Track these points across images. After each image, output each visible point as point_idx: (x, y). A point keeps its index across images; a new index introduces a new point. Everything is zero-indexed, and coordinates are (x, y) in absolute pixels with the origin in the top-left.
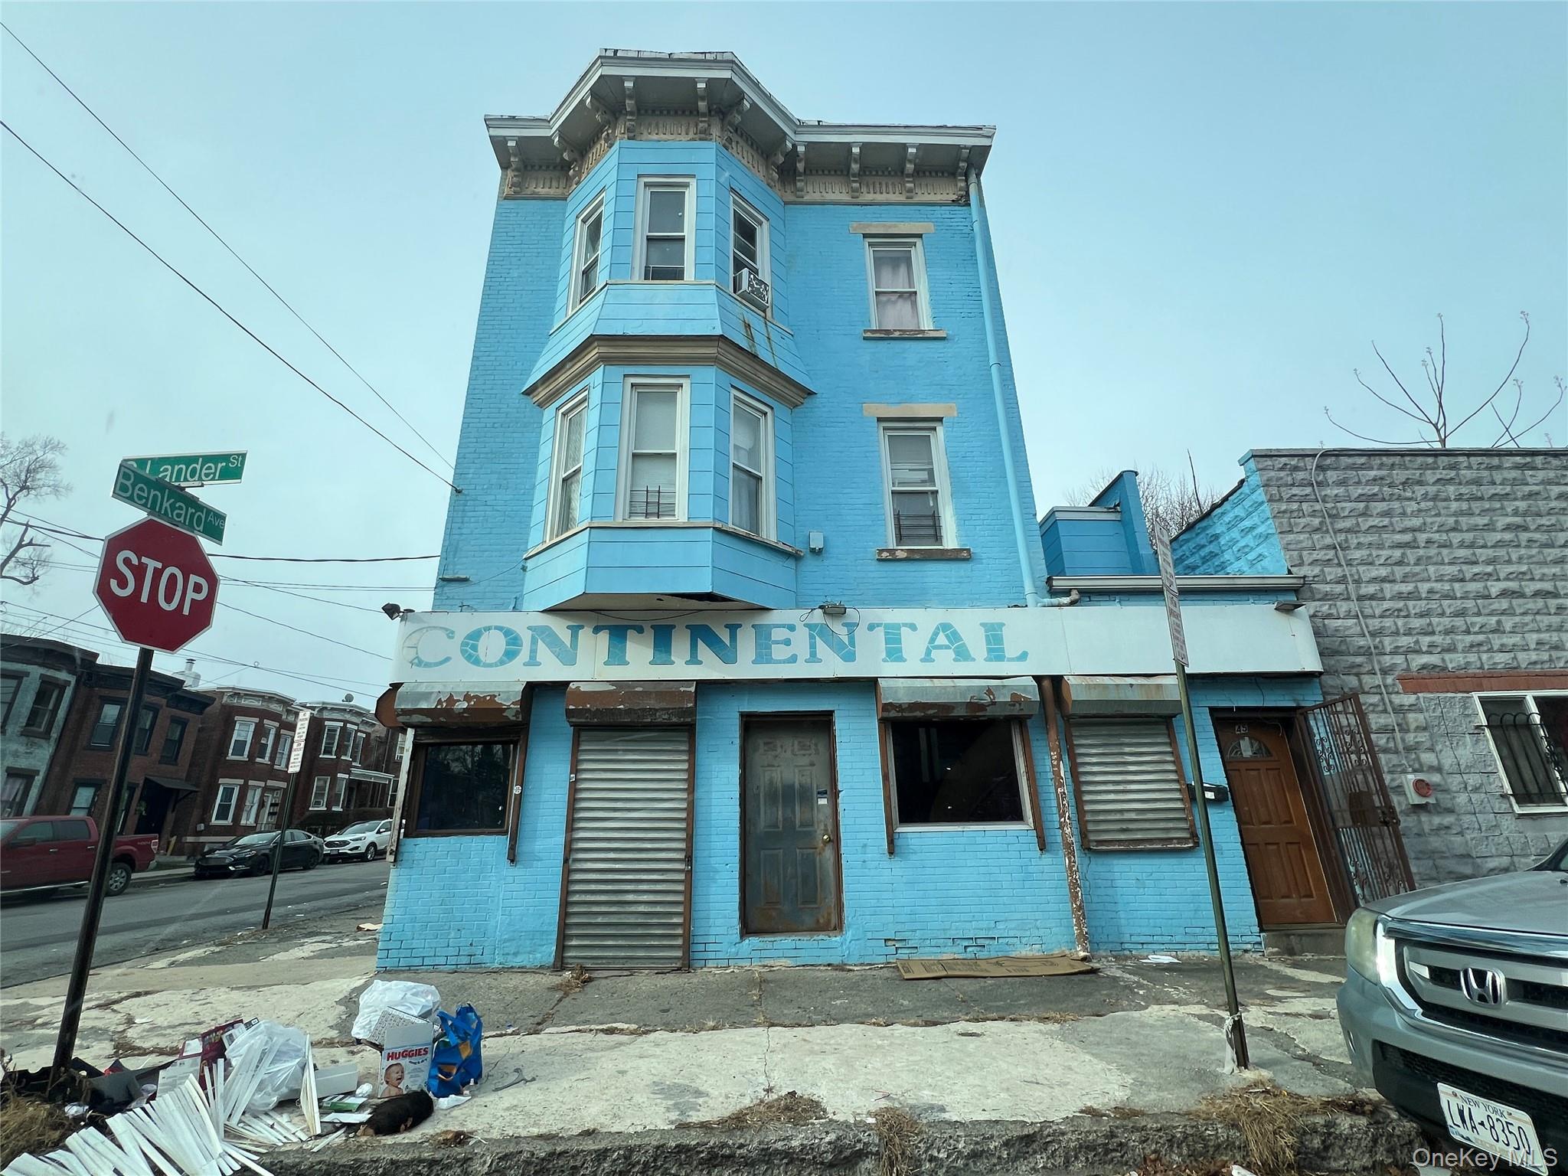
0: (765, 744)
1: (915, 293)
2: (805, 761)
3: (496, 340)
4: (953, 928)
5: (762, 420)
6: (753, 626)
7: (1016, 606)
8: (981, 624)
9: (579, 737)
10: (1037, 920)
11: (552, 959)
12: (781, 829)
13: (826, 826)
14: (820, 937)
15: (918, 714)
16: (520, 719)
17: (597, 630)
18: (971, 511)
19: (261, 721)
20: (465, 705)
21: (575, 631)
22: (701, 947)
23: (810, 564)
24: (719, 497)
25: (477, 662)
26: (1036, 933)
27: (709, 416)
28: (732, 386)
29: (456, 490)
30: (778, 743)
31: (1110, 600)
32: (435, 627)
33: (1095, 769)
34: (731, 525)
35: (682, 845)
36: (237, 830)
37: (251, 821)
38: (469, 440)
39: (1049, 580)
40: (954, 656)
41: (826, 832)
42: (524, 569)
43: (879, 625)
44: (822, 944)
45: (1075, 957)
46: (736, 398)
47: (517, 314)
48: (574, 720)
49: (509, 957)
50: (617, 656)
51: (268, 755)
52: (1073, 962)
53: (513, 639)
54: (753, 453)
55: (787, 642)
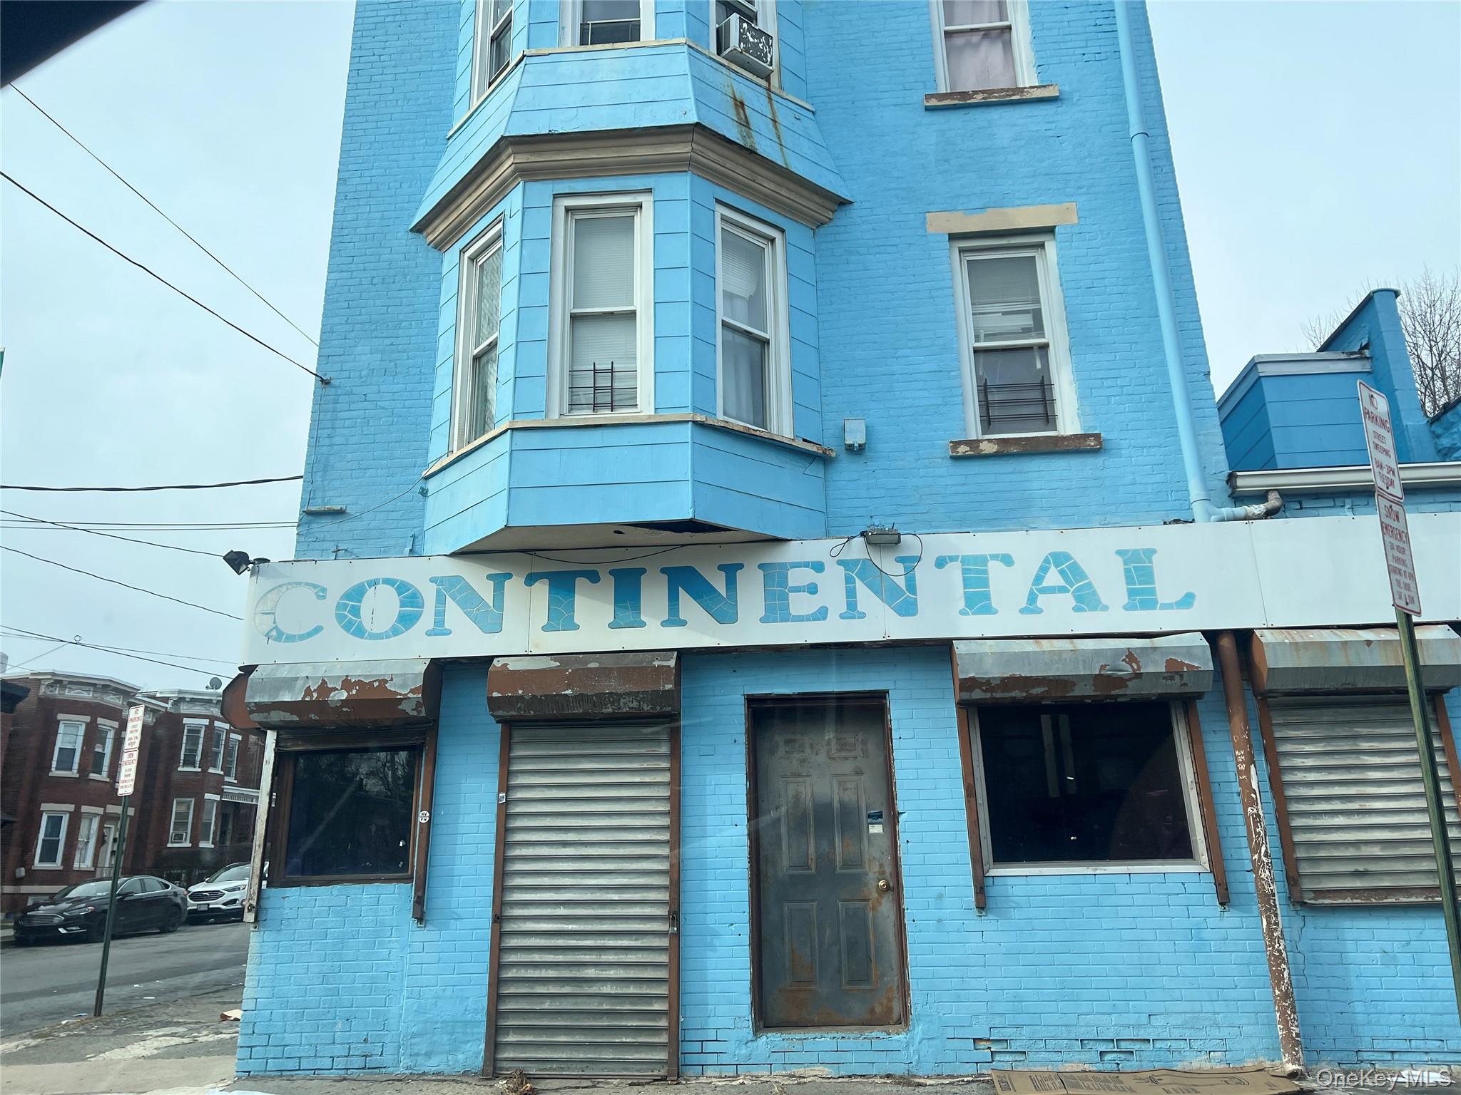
0: (787, 742)
1: (1009, 28)
2: (848, 767)
3: (372, 152)
4: (1082, 1023)
5: (768, 250)
6: (760, 566)
7: (1177, 521)
8: (1119, 552)
9: (511, 737)
10: (1218, 1013)
11: (480, 1062)
12: (813, 871)
13: (881, 865)
14: (874, 1035)
15: (1017, 694)
16: (423, 714)
17: (531, 579)
18: (1101, 374)
19: (94, 721)
20: (344, 695)
21: (499, 582)
22: (696, 1047)
23: (846, 470)
24: (701, 376)
25: (360, 632)
26: (1215, 1033)
27: (682, 251)
28: (718, 201)
29: (322, 380)
30: (807, 740)
31: (1335, 506)
32: (299, 584)
33: (1312, 776)
34: (720, 416)
35: (664, 896)
36: (69, 877)
37: (87, 864)
38: (340, 304)
39: (1231, 478)
40: (1074, 604)
41: (882, 874)
42: (424, 493)
43: (953, 559)
44: (877, 1045)
45: (1279, 1072)
46: (724, 219)
47: (398, 109)
48: (500, 713)
49: (419, 1058)
50: (561, 618)
51: (105, 769)
52: (1274, 1080)
53: (410, 598)
54: (756, 303)
55: (812, 589)
